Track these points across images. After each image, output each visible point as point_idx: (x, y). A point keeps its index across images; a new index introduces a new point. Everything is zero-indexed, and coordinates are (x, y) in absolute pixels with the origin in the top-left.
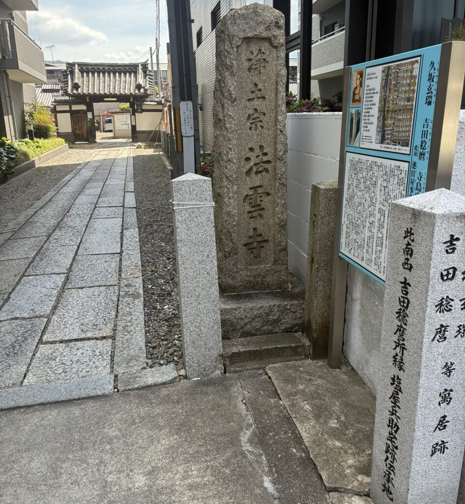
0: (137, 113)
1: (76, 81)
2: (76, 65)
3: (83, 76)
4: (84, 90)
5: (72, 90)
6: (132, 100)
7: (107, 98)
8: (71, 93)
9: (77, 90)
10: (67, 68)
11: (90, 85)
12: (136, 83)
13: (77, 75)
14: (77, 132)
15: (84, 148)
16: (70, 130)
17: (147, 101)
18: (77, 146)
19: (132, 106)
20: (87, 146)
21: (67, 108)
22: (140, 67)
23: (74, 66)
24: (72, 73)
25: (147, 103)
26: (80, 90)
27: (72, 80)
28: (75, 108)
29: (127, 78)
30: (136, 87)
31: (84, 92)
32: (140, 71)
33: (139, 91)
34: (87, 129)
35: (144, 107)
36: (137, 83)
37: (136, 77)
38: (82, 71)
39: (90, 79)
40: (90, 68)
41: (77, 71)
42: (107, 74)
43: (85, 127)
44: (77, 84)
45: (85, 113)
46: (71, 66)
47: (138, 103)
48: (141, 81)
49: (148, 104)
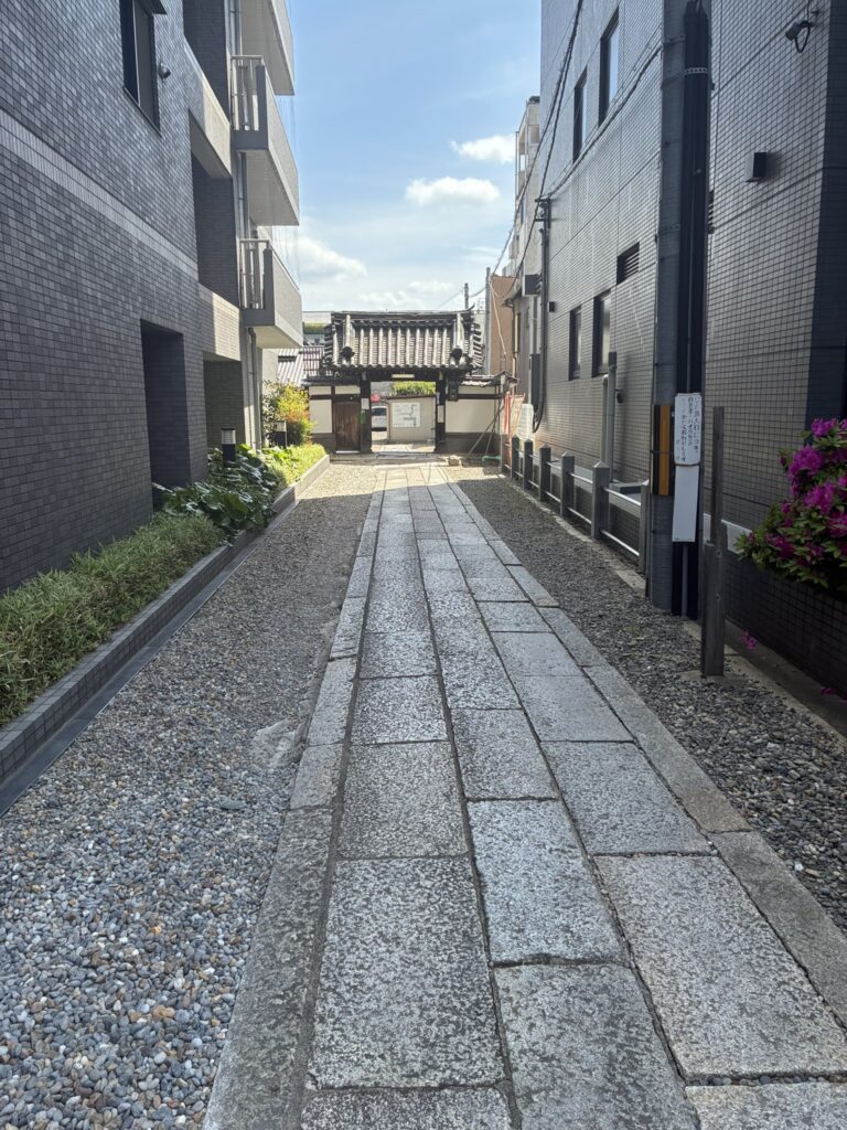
0: (449, 400)
1: (348, 345)
2: (349, 317)
3: (358, 336)
4: (361, 359)
5: (340, 360)
6: (441, 378)
7: (399, 373)
8: (339, 366)
9: (348, 359)
10: (333, 321)
11: (371, 351)
12: (451, 346)
13: (348, 334)
14: (342, 433)
15: (354, 462)
16: (329, 430)
17: (468, 380)
18: (341, 458)
19: (440, 387)
20: (358, 458)
21: (327, 390)
22: (459, 319)
23: (345, 318)
24: (341, 330)
25: (466, 383)
26: (353, 360)
27: (341, 342)
28: (340, 390)
29: (436, 339)
30: (451, 355)
31: (361, 363)
32: (460, 325)
33: (457, 362)
34: (359, 429)
35: (462, 391)
36: (454, 347)
37: (451, 336)
38: (357, 328)
39: (371, 341)
40: (371, 320)
41: (349, 326)
42: (399, 332)
43: (356, 425)
44: (348, 349)
45: (357, 399)
46: (339, 318)
47: (453, 383)
48: (460, 342)
49: (470, 384)
